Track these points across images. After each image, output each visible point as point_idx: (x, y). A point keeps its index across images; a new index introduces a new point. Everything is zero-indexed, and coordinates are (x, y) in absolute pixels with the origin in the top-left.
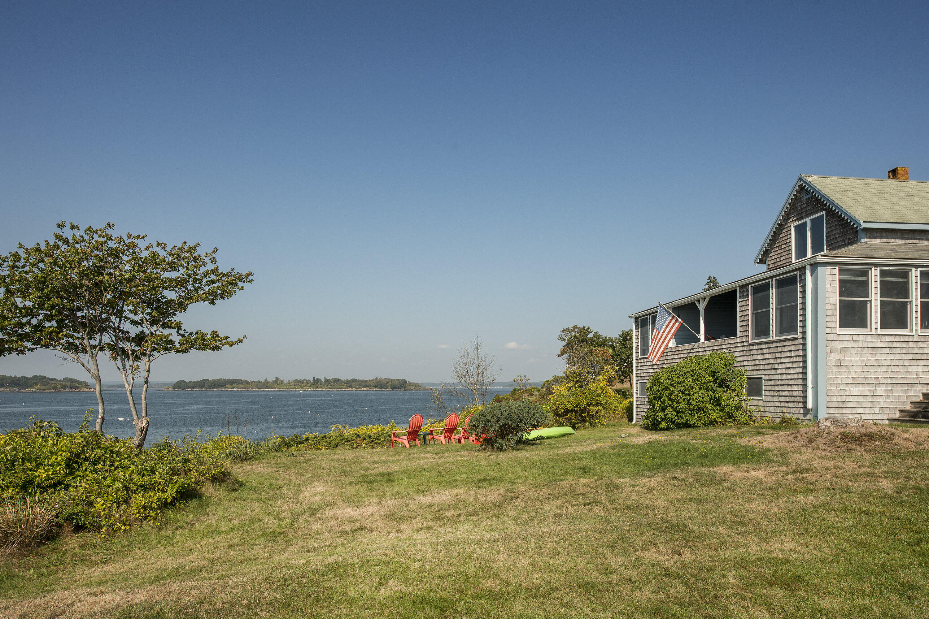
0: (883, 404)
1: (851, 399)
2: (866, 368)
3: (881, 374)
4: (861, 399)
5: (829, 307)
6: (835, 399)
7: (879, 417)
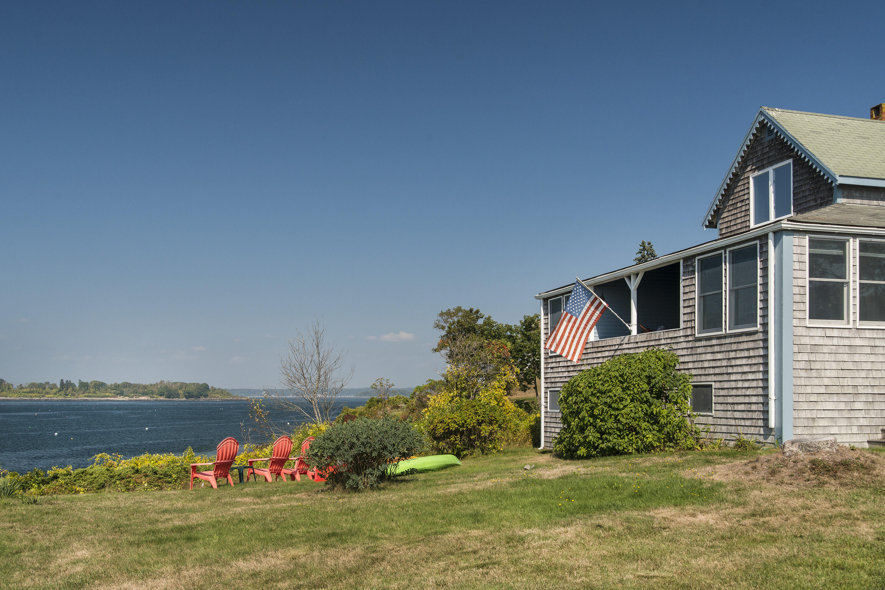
0: (862, 422)
1: (824, 414)
2: (842, 374)
3: (860, 382)
4: (836, 414)
5: (796, 290)
6: (803, 414)
7: (858, 438)
